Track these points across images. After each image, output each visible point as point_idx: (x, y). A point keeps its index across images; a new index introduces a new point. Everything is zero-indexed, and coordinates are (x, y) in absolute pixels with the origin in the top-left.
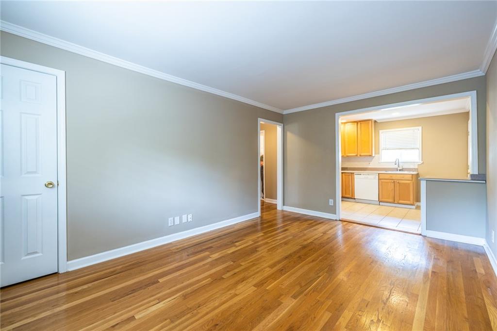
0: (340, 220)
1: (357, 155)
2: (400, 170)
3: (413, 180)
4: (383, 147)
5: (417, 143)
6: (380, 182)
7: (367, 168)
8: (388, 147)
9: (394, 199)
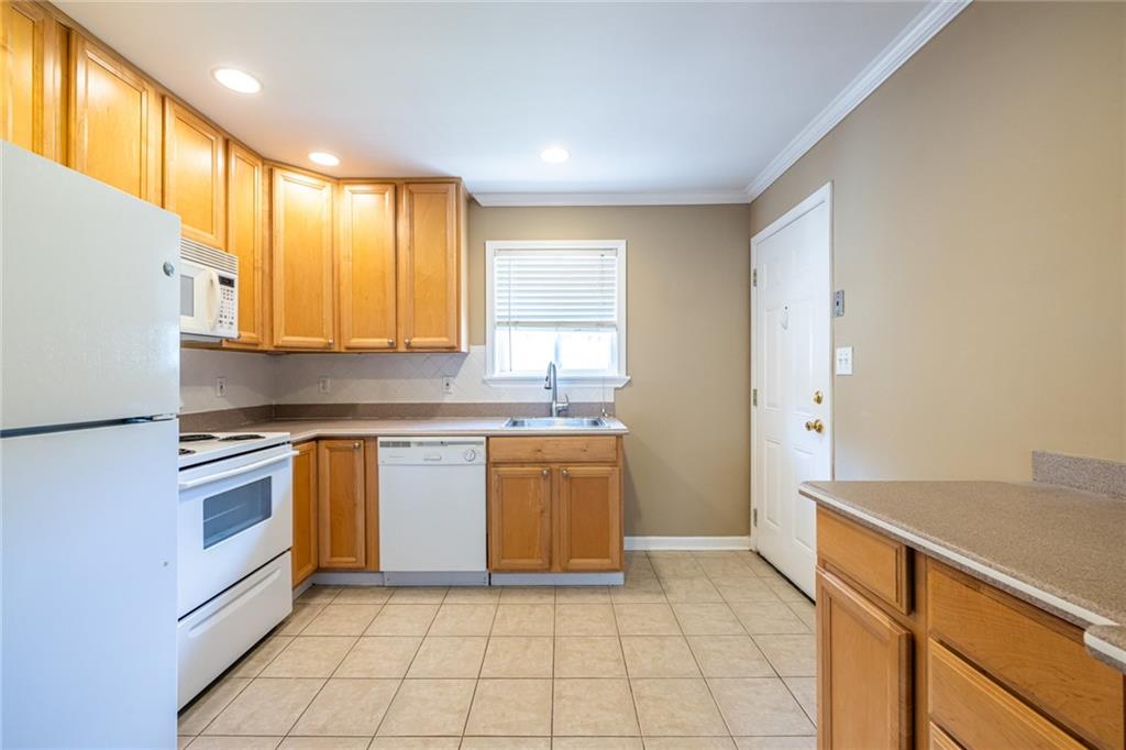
1: (393, 346)
2: (563, 413)
3: (621, 463)
4: (497, 314)
5: (612, 304)
6: (494, 478)
7: (439, 405)
8: (518, 317)
9: (551, 551)
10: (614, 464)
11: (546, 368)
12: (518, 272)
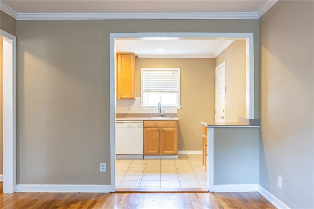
0: (116, 192)
2: (162, 116)
3: (177, 127)
4: (144, 88)
5: (177, 86)
6: (145, 131)
7: (127, 114)
8: (150, 89)
9: (159, 149)
10: (175, 127)
11: (158, 104)
12: (150, 77)
